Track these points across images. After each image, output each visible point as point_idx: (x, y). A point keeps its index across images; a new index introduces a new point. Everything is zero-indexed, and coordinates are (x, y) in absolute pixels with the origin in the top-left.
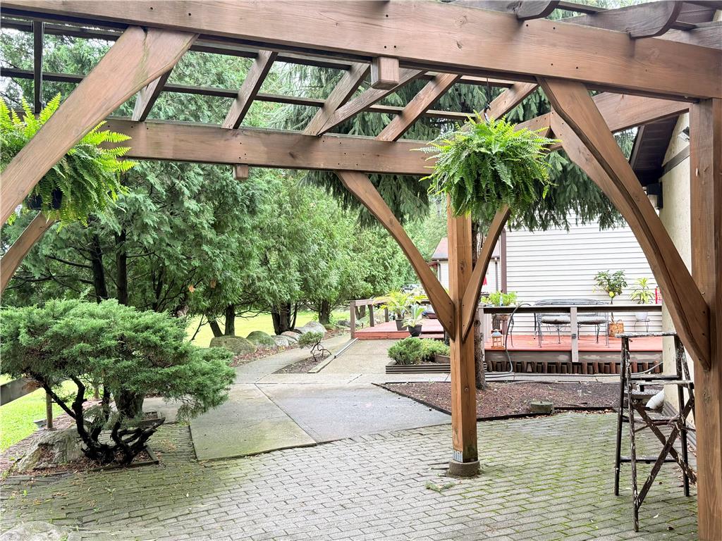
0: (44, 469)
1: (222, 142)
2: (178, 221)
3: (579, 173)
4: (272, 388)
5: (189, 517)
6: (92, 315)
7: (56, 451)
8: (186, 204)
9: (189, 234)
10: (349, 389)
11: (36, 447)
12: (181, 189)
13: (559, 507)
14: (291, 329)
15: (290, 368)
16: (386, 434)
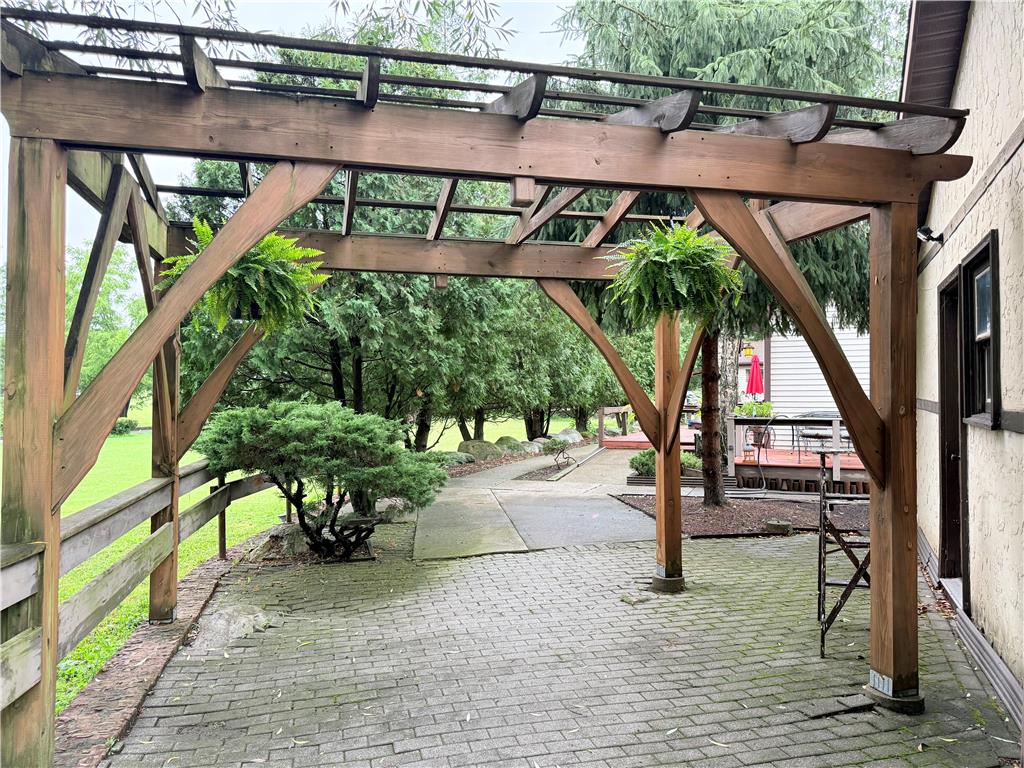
0: (272, 559)
1: (423, 252)
2: (406, 327)
4: (506, 494)
5: (386, 610)
6: (309, 416)
7: (285, 543)
8: (411, 310)
9: (413, 338)
10: (583, 499)
11: (267, 539)
12: (405, 295)
13: (750, 628)
14: (544, 435)
15: (531, 475)
16: (602, 545)
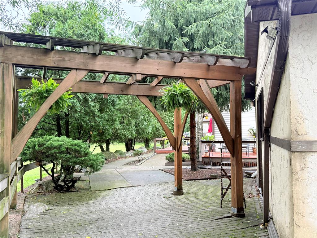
0: (40, 192)
1: (100, 87)
2: (87, 109)
3: (223, 94)
4: (121, 170)
6: (58, 141)
7: (44, 187)
8: (90, 103)
9: (90, 113)
10: (149, 171)
11: (37, 186)
12: (88, 98)
14: (133, 149)
15: (129, 164)
16: (157, 184)
